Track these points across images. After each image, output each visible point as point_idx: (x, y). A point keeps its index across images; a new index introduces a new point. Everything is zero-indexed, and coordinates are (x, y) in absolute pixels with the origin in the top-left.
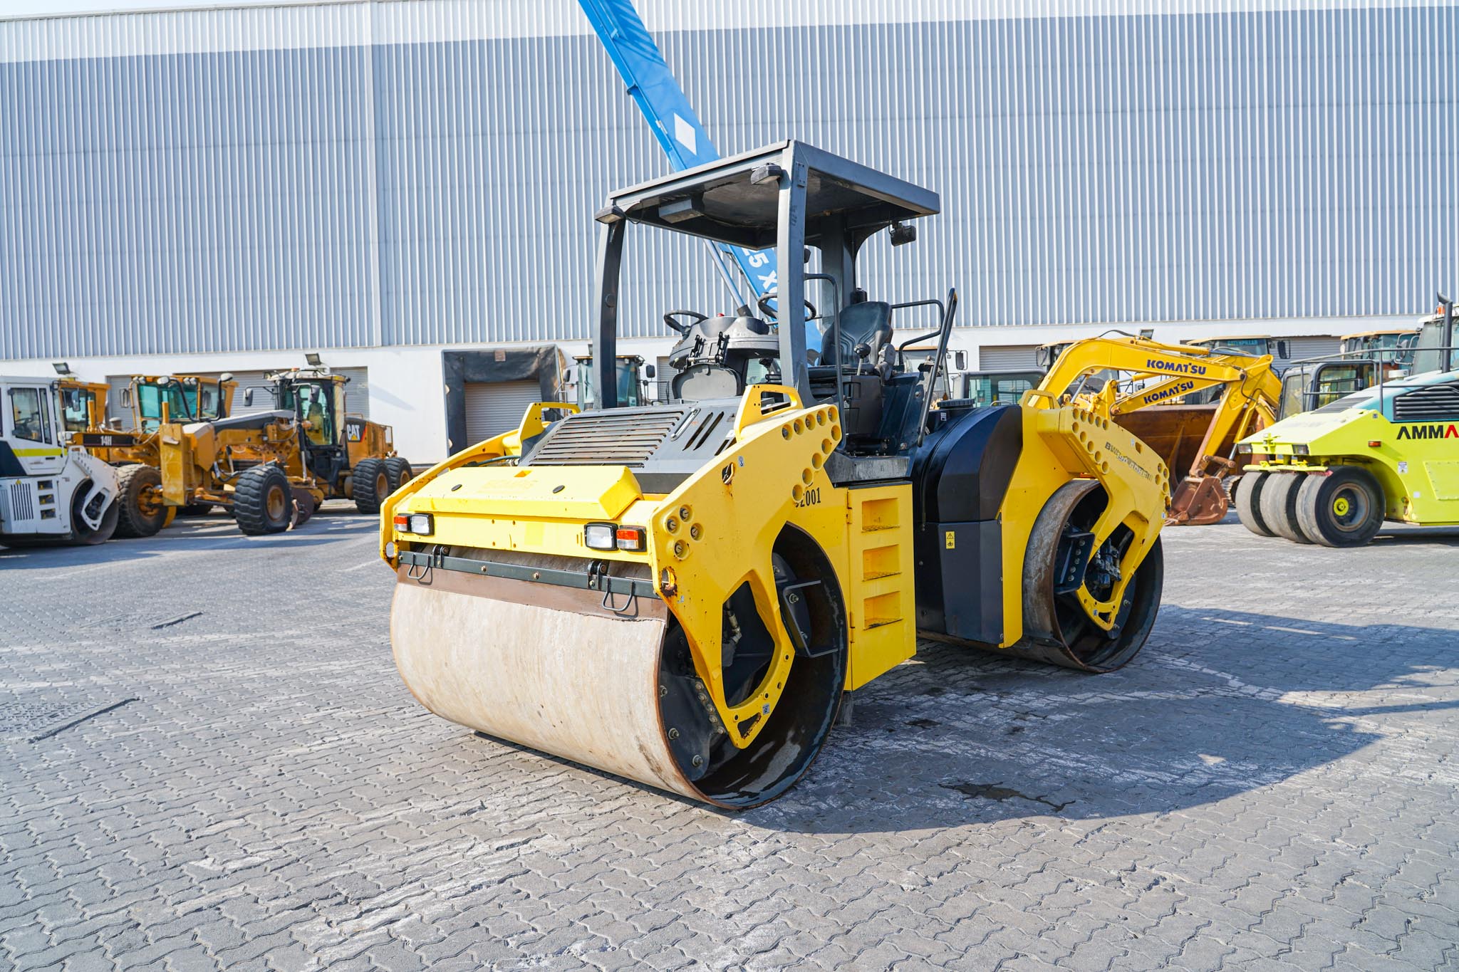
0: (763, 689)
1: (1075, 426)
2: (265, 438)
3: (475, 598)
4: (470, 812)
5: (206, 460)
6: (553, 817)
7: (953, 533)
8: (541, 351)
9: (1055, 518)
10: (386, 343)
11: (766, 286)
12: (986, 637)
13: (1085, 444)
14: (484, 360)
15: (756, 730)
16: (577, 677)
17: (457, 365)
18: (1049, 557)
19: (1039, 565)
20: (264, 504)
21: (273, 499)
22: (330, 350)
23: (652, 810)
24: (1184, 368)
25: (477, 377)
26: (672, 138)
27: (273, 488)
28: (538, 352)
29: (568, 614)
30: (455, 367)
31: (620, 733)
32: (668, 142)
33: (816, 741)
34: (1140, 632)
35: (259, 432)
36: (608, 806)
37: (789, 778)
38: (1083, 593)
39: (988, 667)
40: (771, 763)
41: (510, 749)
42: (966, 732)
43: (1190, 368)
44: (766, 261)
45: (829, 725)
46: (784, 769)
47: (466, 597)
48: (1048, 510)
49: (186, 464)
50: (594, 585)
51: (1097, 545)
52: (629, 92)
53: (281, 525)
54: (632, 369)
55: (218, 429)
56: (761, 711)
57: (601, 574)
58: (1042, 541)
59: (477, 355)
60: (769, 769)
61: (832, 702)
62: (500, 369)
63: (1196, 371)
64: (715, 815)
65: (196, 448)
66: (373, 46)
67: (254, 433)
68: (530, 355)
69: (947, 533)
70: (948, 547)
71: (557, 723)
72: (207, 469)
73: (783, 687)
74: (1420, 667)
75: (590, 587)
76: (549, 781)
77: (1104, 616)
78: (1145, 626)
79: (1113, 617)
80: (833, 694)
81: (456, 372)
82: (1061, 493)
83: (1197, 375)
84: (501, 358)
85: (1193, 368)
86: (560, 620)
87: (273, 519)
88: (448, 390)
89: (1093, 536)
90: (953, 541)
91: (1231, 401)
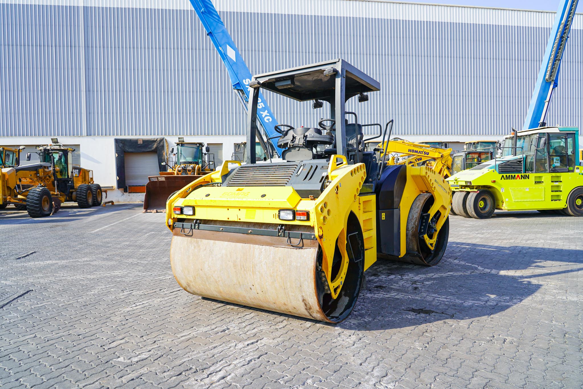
0: (340, 276)
1: (426, 173)
2: (38, 175)
3: (216, 242)
4: (224, 331)
5: (12, 185)
6: (261, 331)
7: (384, 214)
8: (158, 140)
9: (418, 208)
10: (89, 134)
11: (263, 116)
12: (395, 253)
13: (429, 180)
14: (133, 143)
15: (339, 291)
16: (273, 273)
17: (121, 145)
18: (417, 222)
19: (412, 226)
20: (40, 204)
21: (44, 201)
22: (62, 137)
23: (300, 326)
24: (421, 153)
25: (130, 150)
26: (226, 54)
27: (45, 197)
28: (157, 140)
29: (267, 247)
30: (120, 146)
31: (293, 294)
32: (224, 56)
33: (355, 295)
34: (441, 250)
35: (35, 172)
36: (281, 325)
37: (348, 310)
38: (426, 236)
39: (389, 265)
40: (338, 305)
41: (222, 305)
42: (398, 290)
43: (423, 152)
44: (264, 106)
45: (359, 288)
46: (344, 307)
47: (212, 241)
48: (414, 205)
49: (3, 186)
50: (281, 235)
51: (431, 218)
52: (208, 35)
53: (48, 213)
54: (200, 148)
55: (17, 170)
56: (340, 284)
57: (285, 230)
58: (413, 216)
59: (130, 141)
60: (338, 307)
61: (359, 279)
62: (140, 147)
63: (425, 154)
64: (327, 326)
65: (8, 179)
66: (84, 7)
67: (33, 173)
68: (154, 141)
69: (382, 214)
70: (383, 219)
71: (259, 292)
72: (13, 188)
73: (346, 274)
74: (537, 261)
75: (279, 236)
76: (248, 317)
77: (431, 244)
78: (443, 248)
79: (434, 245)
80: (359, 276)
81: (120, 148)
82: (418, 198)
83: (426, 155)
84: (140, 142)
85: (424, 152)
86: (263, 249)
87: (44, 211)
88: (117, 155)
89: (429, 214)
90: (384, 217)
91: (438, 165)
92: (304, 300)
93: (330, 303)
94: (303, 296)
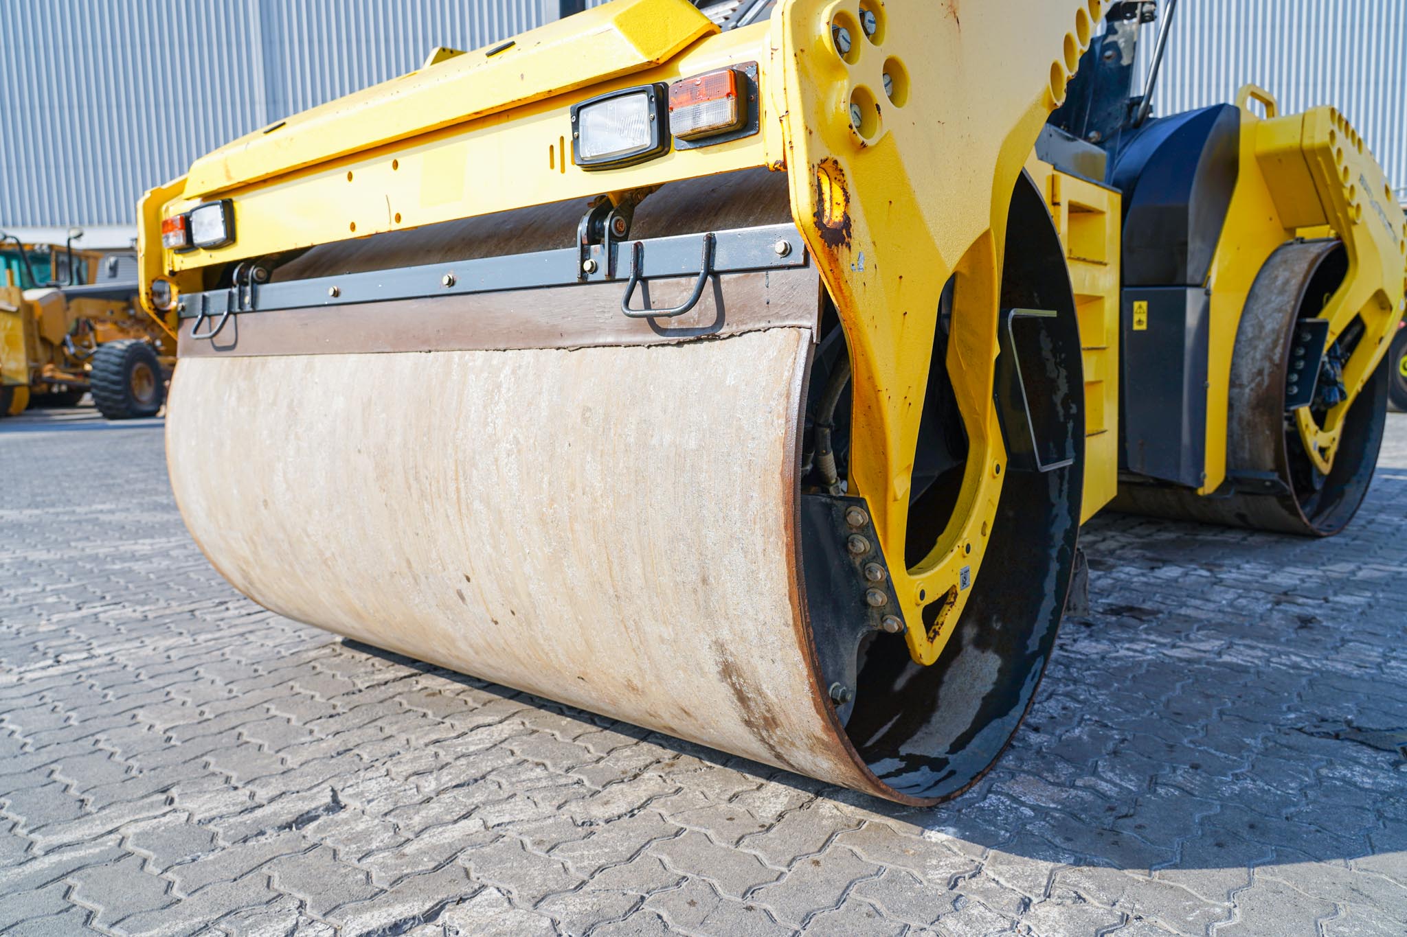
0: (957, 536)
1: (1332, 134)
2: (132, 312)
3: (318, 359)
4: (304, 820)
5: (57, 330)
6: (496, 833)
7: (1144, 304)
9: (1282, 291)
12: (1186, 479)
13: (1340, 169)
15: (950, 619)
16: (552, 500)
18: (1279, 350)
19: (1258, 365)
20: (127, 382)
21: (140, 378)
23: (723, 806)
27: (138, 365)
33: (1033, 644)
34: (1355, 479)
35: (123, 304)
36: (622, 798)
37: (996, 723)
38: (1304, 413)
40: (942, 692)
41: (404, 671)
45: (1056, 613)
46: (976, 705)
47: (299, 362)
48: (1264, 281)
49: (29, 337)
50: (594, 269)
51: (1330, 339)
53: (151, 408)
55: (70, 297)
56: (957, 580)
57: (614, 239)
58: (1261, 327)
60: (942, 703)
61: (1054, 567)
64: (877, 819)
65: (41, 318)
67: (119, 305)
71: (501, 614)
72: (57, 342)
73: (989, 531)
75: (583, 280)
76: (482, 738)
77: (1322, 451)
78: (1361, 470)
79: (1331, 453)
82: (1278, 259)
86: (507, 370)
87: (138, 401)
89: (1325, 325)
90: (1144, 318)
92: (728, 671)
93: (900, 683)
94: (720, 646)
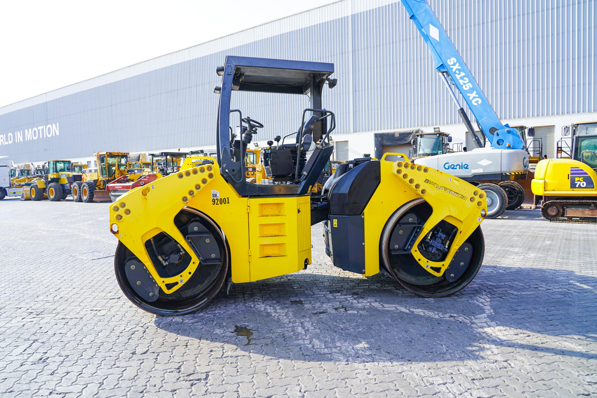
0: (180, 273)
1: (399, 171)
7: (336, 220)
8: (414, 132)
10: (355, 131)
11: (471, 98)
14: (390, 137)
17: (380, 139)
25: (388, 143)
26: (428, 35)
28: (412, 132)
30: (379, 140)
32: (427, 38)
38: (417, 254)
44: (471, 86)
52: (411, 18)
54: (441, 139)
56: (179, 281)
59: (388, 134)
62: (396, 140)
66: (352, 15)
68: (410, 134)
69: (334, 220)
70: (334, 226)
73: (192, 274)
77: (435, 269)
79: (442, 270)
81: (379, 142)
84: (397, 135)
88: (376, 149)
90: (336, 224)
